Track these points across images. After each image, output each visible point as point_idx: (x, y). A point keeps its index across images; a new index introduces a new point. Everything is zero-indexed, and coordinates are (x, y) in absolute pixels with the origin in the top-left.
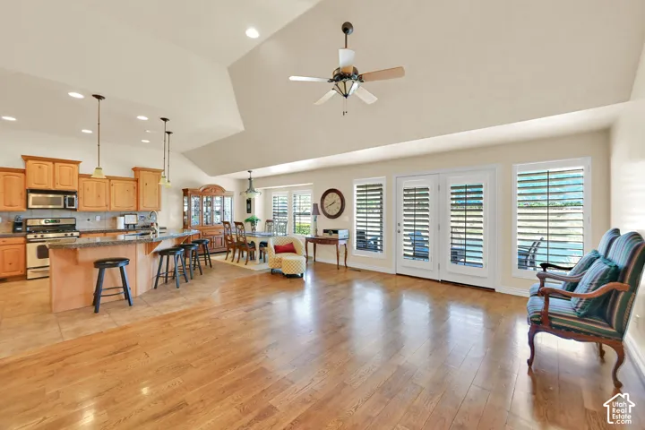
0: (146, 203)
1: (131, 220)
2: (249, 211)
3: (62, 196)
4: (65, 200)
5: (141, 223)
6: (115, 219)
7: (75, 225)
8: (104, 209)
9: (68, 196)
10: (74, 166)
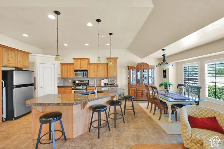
0: (111, 74)
1: (106, 81)
2: (165, 77)
3: (83, 72)
4: (84, 73)
5: (110, 83)
6: (101, 81)
7: (88, 83)
8: (96, 77)
9: (85, 72)
10: (86, 60)
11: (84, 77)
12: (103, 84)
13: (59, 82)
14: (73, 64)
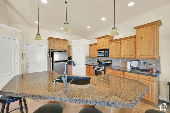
3: (104, 51)
4: (105, 53)
6: (125, 62)
7: (111, 64)
8: (119, 57)
9: (106, 51)
10: (107, 38)
11: (105, 56)
12: (129, 68)
13: (87, 60)
14: (96, 44)
